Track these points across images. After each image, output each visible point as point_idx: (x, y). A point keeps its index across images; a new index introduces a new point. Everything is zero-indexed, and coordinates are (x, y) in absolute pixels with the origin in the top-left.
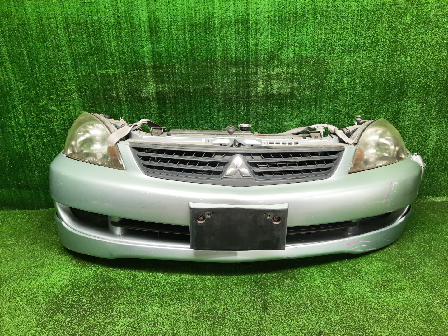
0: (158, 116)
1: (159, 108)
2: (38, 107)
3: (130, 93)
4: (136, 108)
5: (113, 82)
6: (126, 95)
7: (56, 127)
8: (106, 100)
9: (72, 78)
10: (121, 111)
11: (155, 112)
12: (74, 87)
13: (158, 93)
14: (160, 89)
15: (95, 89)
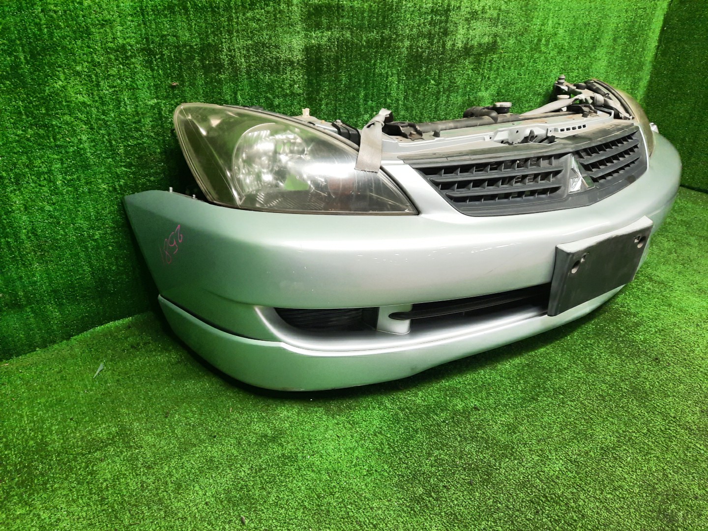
0: (305, 99)
1: (309, 83)
2: (42, 98)
3: (257, 52)
4: (268, 85)
5: (224, 28)
6: (247, 57)
7: (86, 145)
8: (206, 69)
9: (130, 18)
10: (236, 94)
11: (301, 91)
12: (133, 42)
13: (307, 50)
14: (313, 42)
15: (185, 45)
